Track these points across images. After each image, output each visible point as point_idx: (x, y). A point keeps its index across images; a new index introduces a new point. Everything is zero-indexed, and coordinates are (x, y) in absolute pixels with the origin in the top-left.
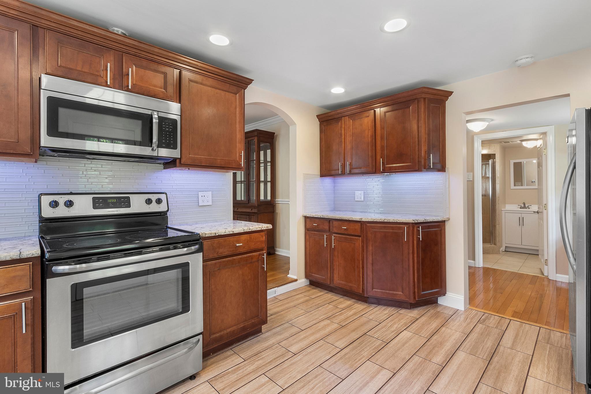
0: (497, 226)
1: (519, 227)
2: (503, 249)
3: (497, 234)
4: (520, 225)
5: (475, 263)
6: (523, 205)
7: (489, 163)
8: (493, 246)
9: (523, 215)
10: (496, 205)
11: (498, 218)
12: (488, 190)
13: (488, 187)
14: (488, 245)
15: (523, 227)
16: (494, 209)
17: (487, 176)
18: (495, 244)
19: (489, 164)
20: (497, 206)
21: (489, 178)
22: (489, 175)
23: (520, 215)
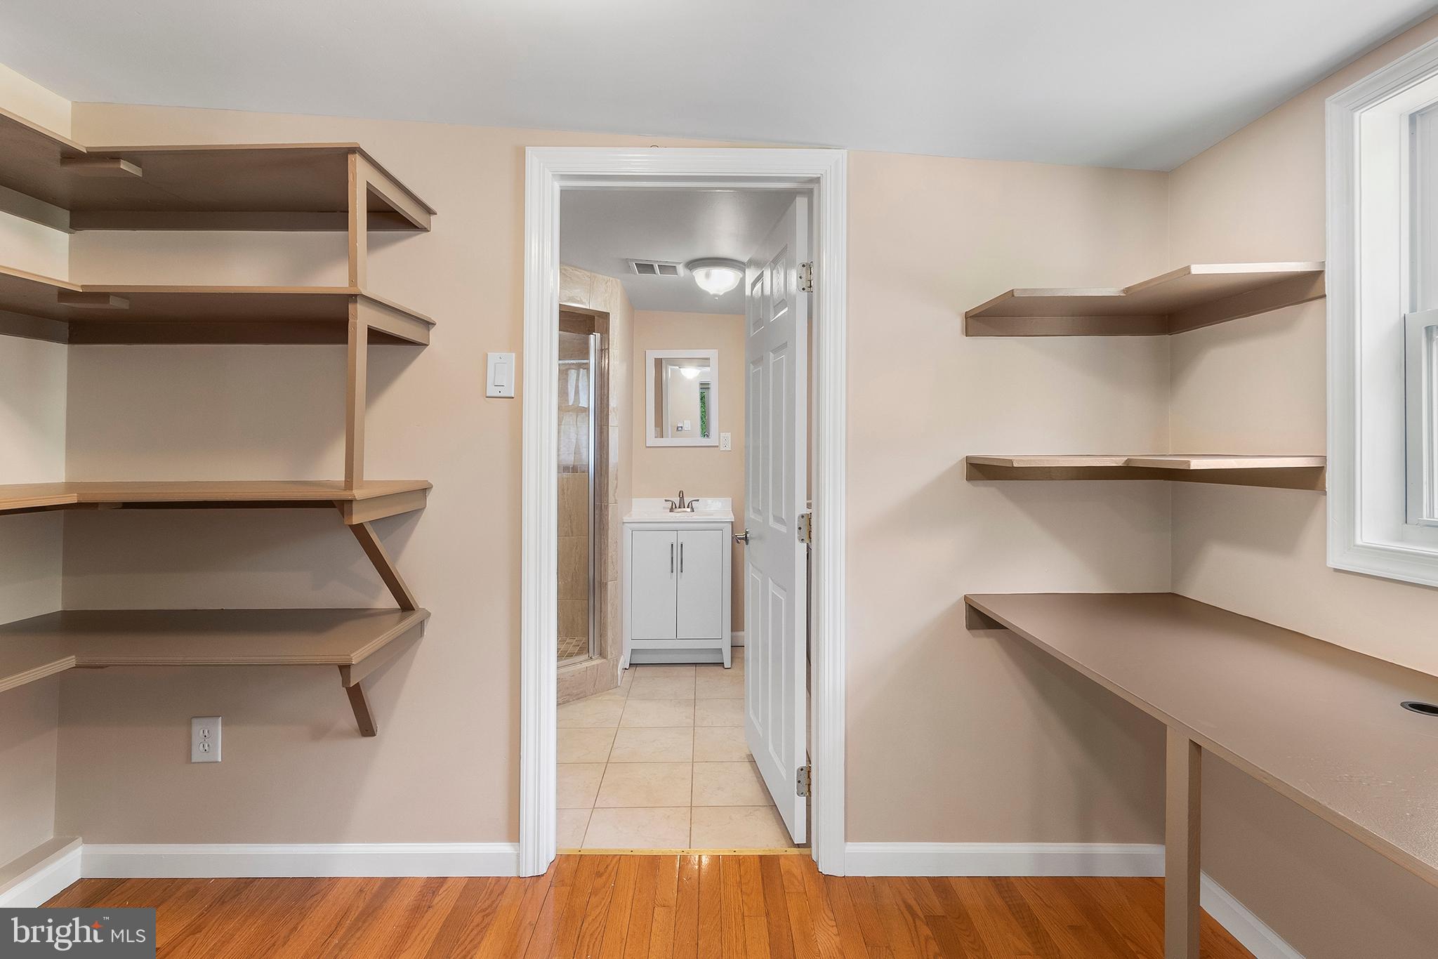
0: (610, 585)
1: (671, 578)
2: (624, 661)
3: (609, 616)
4: (672, 572)
5: (518, 856)
6: (677, 500)
7: (588, 364)
8: (597, 662)
9: (683, 537)
10: (607, 507)
11: (612, 557)
12: (584, 451)
13: (585, 443)
14: (582, 664)
15: (681, 577)
16: (601, 520)
17: (583, 404)
18: (602, 654)
19: (586, 367)
20: (610, 509)
21: (586, 410)
22: (588, 399)
23: (671, 538)
